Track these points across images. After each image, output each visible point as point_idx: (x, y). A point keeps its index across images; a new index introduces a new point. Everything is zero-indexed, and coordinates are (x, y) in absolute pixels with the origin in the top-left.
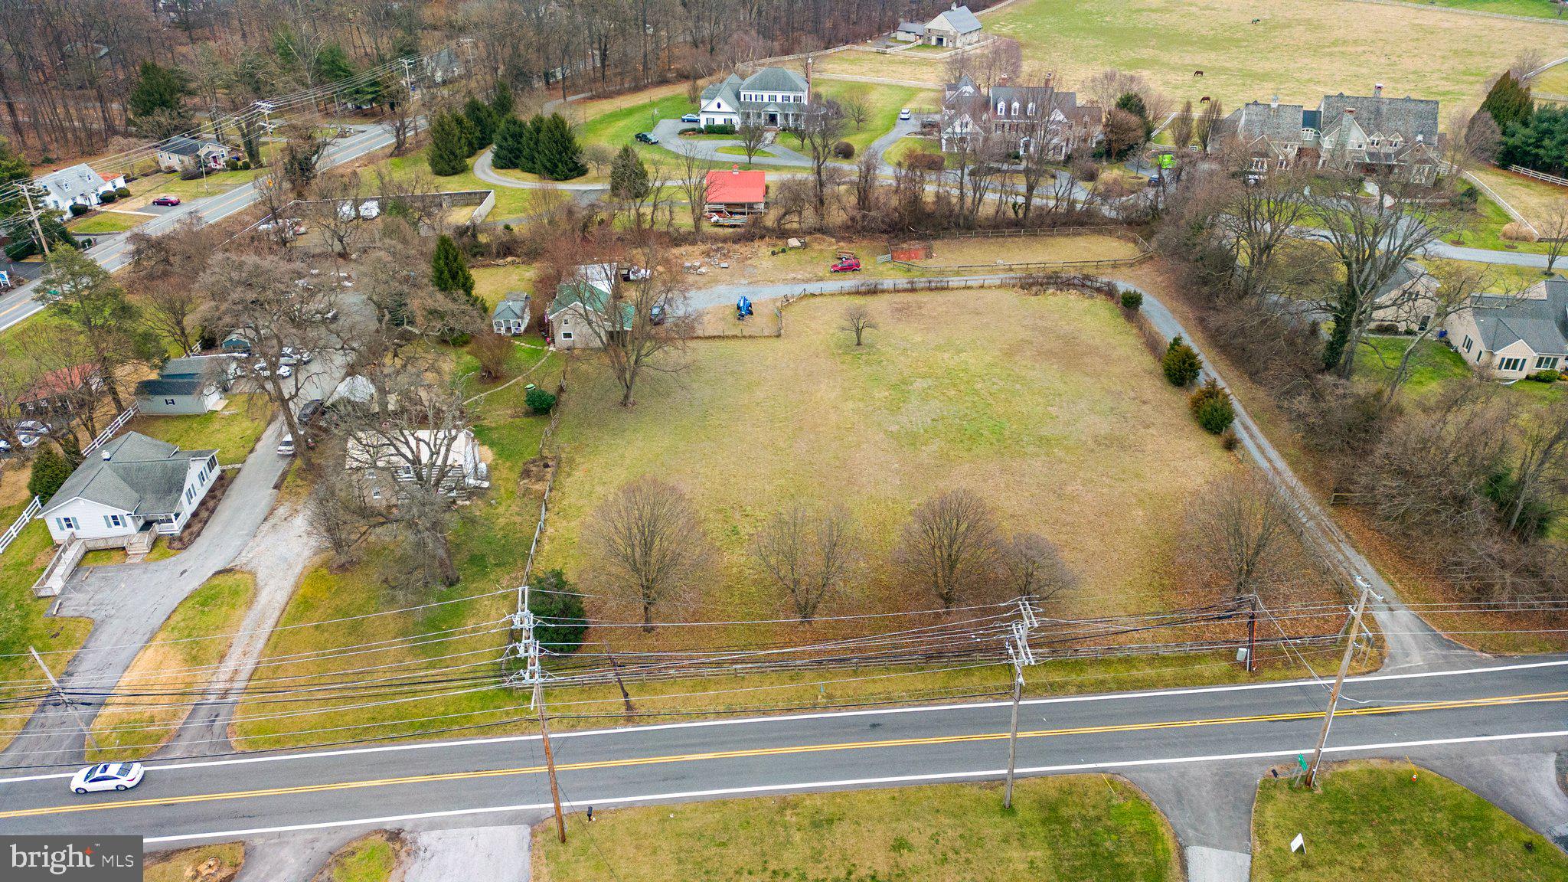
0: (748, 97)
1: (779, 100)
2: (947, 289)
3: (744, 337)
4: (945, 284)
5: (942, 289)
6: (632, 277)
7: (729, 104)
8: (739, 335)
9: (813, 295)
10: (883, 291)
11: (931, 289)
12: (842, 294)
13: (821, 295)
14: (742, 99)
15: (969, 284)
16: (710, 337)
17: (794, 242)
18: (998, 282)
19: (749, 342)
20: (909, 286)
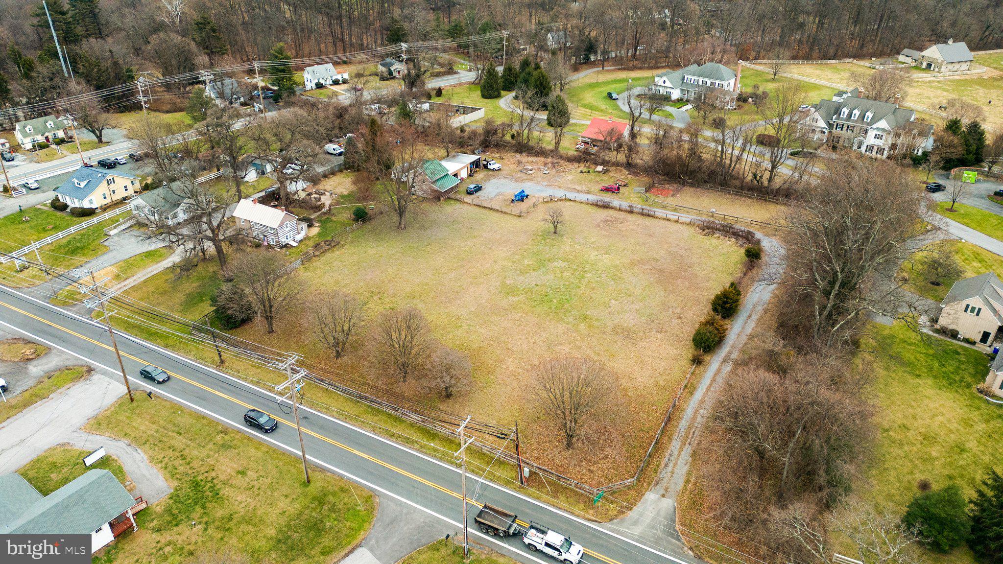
0: (689, 80)
1: (709, 84)
2: (653, 216)
3: (502, 212)
4: (652, 213)
5: (649, 215)
6: (489, 167)
7: (671, 82)
8: (500, 209)
9: (570, 200)
10: (612, 208)
11: (642, 214)
12: (587, 204)
13: (575, 201)
14: (685, 81)
15: (669, 217)
16: (486, 208)
17: (600, 168)
18: (688, 220)
19: (502, 215)
20: (629, 209)
